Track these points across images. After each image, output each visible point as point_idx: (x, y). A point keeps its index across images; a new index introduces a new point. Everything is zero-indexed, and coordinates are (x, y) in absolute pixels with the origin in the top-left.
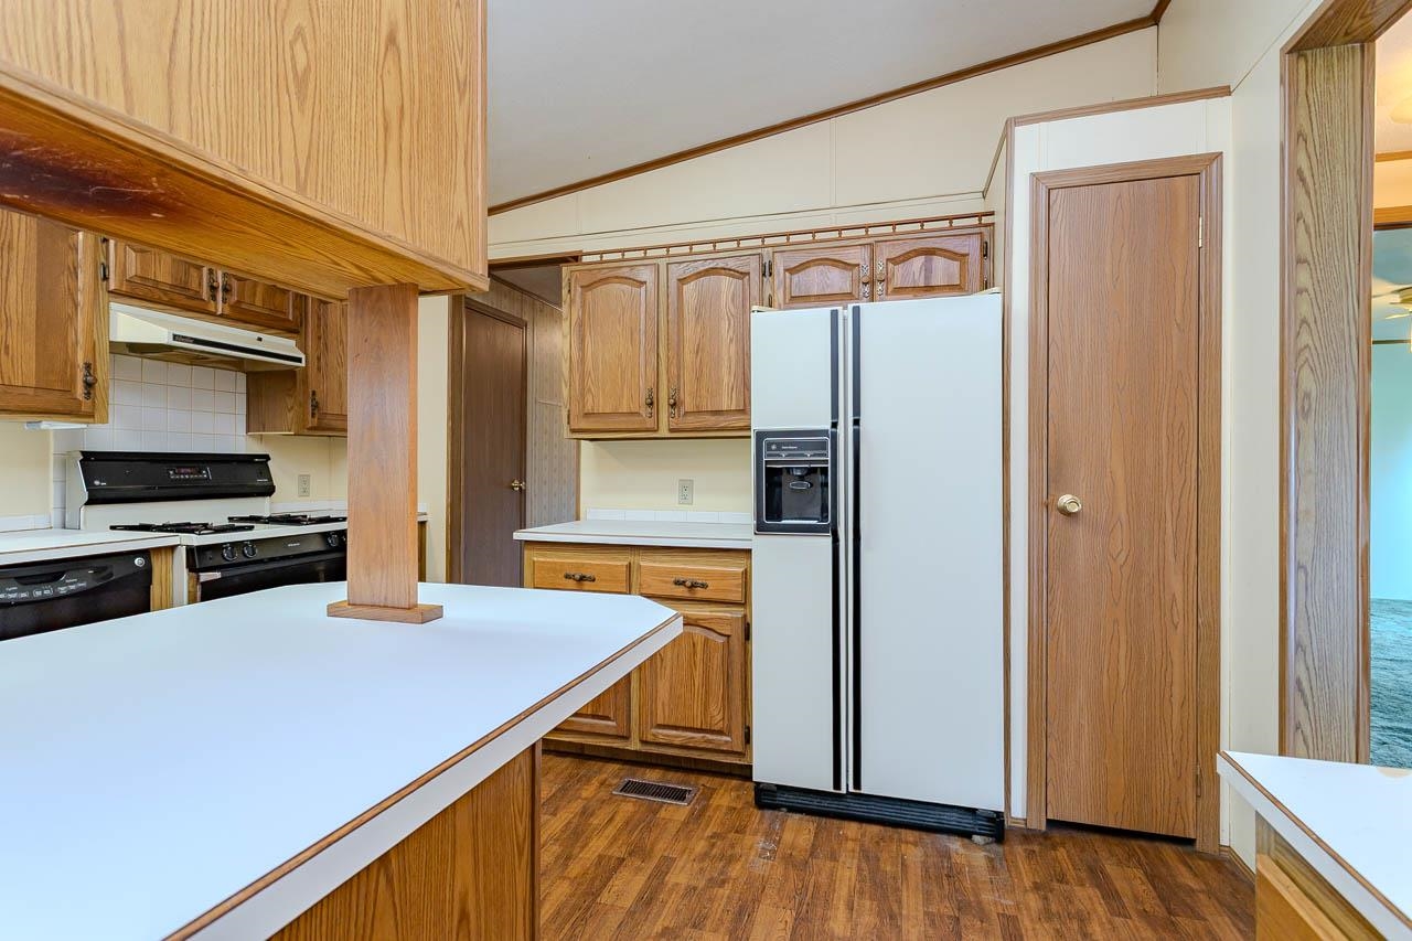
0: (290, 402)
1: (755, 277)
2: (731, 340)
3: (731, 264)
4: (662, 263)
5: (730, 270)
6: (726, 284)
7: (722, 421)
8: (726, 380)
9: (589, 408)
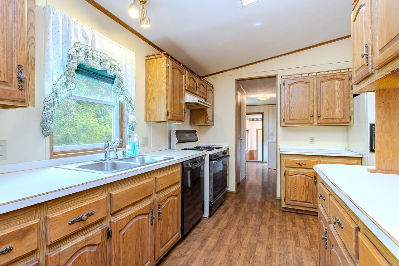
0: (203, 117)
1: (347, 80)
2: (339, 98)
3: (339, 77)
4: (315, 77)
5: (338, 78)
6: (337, 83)
7: (336, 121)
8: (337, 109)
9: (291, 118)
